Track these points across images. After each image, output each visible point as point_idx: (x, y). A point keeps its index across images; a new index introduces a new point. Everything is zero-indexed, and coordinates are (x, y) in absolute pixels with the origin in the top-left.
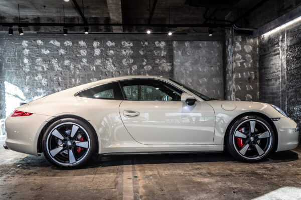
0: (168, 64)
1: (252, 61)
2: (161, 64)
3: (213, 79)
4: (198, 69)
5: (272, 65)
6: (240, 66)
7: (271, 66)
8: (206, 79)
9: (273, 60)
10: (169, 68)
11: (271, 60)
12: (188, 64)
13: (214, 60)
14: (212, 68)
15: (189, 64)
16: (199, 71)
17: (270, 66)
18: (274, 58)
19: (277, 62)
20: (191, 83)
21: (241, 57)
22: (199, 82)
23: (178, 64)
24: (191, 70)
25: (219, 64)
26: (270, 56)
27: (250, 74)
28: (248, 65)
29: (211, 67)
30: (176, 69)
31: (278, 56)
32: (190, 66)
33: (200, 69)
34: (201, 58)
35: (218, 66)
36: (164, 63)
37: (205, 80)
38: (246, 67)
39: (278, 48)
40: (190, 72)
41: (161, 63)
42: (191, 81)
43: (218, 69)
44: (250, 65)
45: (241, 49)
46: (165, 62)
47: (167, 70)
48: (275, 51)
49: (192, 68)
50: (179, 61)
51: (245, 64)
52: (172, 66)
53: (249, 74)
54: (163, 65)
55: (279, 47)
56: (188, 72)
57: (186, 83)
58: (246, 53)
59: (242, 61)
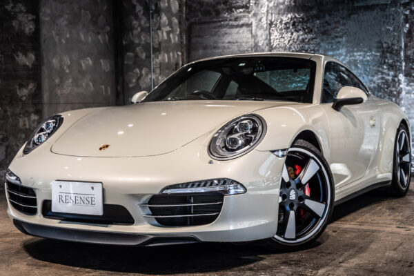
0: (31, 17)
1: (178, 30)
2: (16, 13)
3: (101, 61)
4: (79, 35)
5: (229, 42)
6: (166, 38)
7: (226, 45)
8: (91, 59)
9: (231, 34)
10: (31, 26)
11: (226, 34)
12: (62, 22)
13: (101, 20)
14: (100, 37)
15: (65, 23)
16: (80, 41)
17: (220, 45)
18: (236, 30)
19: (245, 40)
20: (69, 67)
21: (167, 21)
22: (81, 66)
23: (47, 19)
24: (68, 36)
25: (108, 28)
26: (221, 27)
27: (178, 55)
28: (174, 38)
29: (98, 33)
30: (44, 31)
31: (244, 28)
32: (67, 25)
33: (82, 37)
34: (83, 11)
35: (108, 33)
36: (21, 12)
37: (90, 62)
38: (173, 41)
39: (246, 14)
40: (67, 40)
41: (17, 10)
42: (69, 63)
43: (107, 38)
44: (177, 38)
45: (167, 4)
46: (23, 8)
47: (27, 31)
48: (236, 19)
49: (71, 33)
50: (48, 11)
51: (171, 35)
52: (37, 22)
53: (176, 56)
54: (21, 17)
55: (249, 12)
56: (64, 41)
57: (61, 67)
58: (173, 15)
59: (168, 28)
